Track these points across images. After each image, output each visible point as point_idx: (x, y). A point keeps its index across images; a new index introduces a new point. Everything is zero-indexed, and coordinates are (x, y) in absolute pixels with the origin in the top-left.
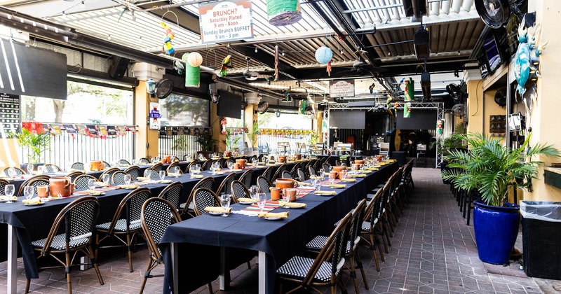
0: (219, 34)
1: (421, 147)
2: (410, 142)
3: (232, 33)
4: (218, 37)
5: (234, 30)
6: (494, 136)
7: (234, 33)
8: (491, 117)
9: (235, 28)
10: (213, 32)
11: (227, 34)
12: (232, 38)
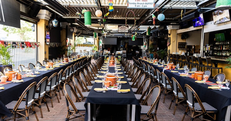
0: (137, 5)
1: (137, 52)
2: (132, 50)
3: (144, 5)
4: (136, 6)
5: (145, 4)
6: (179, 50)
7: (145, 5)
8: (179, 43)
9: (146, 3)
10: (134, 4)
11: (141, 5)
12: (143, 7)
